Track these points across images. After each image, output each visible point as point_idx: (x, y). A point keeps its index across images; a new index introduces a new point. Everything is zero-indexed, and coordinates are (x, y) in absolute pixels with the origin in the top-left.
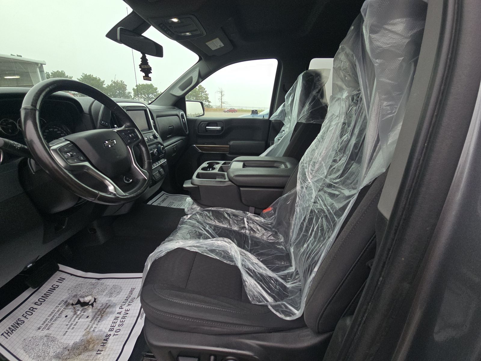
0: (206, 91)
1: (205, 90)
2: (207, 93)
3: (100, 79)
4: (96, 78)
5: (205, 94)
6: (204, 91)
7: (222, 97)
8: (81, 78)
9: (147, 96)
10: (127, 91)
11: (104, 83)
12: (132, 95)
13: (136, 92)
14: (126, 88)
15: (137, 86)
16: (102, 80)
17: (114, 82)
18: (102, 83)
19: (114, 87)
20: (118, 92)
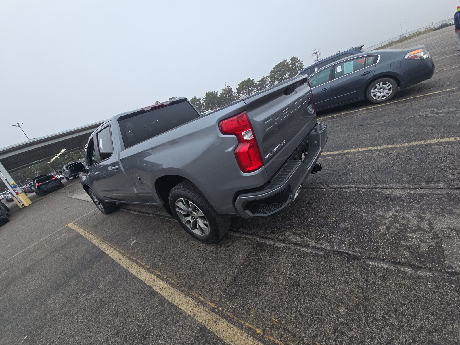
0: (300, 60)
1: (298, 59)
2: (300, 61)
3: (215, 92)
4: (212, 93)
5: (299, 63)
6: (297, 61)
7: (318, 57)
8: (205, 97)
9: (247, 90)
10: (233, 93)
11: (218, 94)
12: (237, 94)
13: (239, 90)
14: (232, 90)
15: (239, 85)
16: (216, 92)
17: (224, 90)
18: (217, 94)
19: (224, 93)
20: (227, 96)
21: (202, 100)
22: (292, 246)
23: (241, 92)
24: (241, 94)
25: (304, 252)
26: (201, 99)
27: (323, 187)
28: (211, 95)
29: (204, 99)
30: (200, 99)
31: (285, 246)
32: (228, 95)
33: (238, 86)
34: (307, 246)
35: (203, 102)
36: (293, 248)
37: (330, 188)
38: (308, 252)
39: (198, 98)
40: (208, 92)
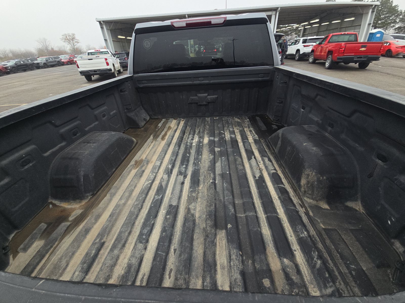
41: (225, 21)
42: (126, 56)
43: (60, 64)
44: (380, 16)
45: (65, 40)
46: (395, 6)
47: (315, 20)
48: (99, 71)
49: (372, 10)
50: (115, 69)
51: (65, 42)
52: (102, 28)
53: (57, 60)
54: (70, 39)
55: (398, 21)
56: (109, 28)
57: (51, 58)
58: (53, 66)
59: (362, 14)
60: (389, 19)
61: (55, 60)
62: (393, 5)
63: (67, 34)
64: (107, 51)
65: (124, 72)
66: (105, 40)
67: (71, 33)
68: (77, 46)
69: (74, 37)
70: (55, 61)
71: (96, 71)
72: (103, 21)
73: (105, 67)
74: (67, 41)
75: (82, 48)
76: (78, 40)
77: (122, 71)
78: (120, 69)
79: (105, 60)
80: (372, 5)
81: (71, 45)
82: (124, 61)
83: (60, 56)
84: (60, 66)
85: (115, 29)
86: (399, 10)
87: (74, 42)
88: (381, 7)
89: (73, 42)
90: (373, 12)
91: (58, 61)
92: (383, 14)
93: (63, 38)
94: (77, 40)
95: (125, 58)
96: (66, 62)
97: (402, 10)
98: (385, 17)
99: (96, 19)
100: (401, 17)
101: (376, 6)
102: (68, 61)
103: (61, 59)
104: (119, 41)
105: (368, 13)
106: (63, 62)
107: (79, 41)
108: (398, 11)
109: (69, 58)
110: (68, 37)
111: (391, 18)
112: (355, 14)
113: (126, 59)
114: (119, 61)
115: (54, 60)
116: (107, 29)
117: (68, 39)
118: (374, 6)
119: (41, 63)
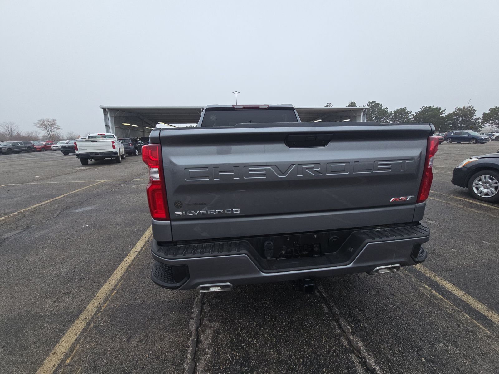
3: (440, 109)
4: (436, 109)
8: (419, 111)
10: (474, 118)
11: (444, 112)
12: (480, 121)
13: (486, 118)
14: (474, 113)
15: (492, 110)
16: (442, 109)
17: (459, 109)
18: (442, 112)
19: (457, 115)
20: (459, 120)
21: (413, 115)
22: (193, 340)
23: (489, 121)
24: (488, 124)
25: (183, 359)
26: (412, 113)
27: (345, 326)
28: (431, 111)
29: (415, 114)
30: (410, 113)
31: (192, 332)
32: (462, 118)
33: (489, 110)
34: (195, 359)
35: (412, 117)
36: (190, 342)
37: (347, 339)
38: (185, 365)
39: (408, 110)
40: (429, 107)
41: (268, 107)
42: (131, 141)
43: (32, 149)
44: (372, 118)
45: (41, 125)
46: (385, 109)
47: (318, 120)
48: (102, 154)
49: (363, 113)
50: (120, 153)
51: (39, 127)
52: (105, 115)
53: (28, 145)
54: (49, 125)
55: (389, 121)
56: (113, 115)
57: (20, 143)
58: (18, 152)
59: (356, 117)
60: (381, 120)
61: (25, 145)
62: (383, 108)
63: (45, 119)
64: (113, 136)
65: (126, 158)
66: (106, 126)
67: (51, 118)
68: (55, 132)
69: (55, 123)
70: (25, 147)
71: (98, 154)
72: (108, 109)
73: (111, 150)
74: (44, 126)
75: (62, 135)
76: (59, 126)
77: (125, 156)
78: (123, 154)
79: (112, 143)
80: (362, 109)
81: (47, 132)
82: (128, 146)
83: (32, 142)
84: (29, 152)
85: (119, 117)
86: (389, 111)
87: (53, 128)
88: (372, 111)
89: (51, 128)
90: (364, 114)
91: (29, 147)
92: (375, 117)
93: (38, 123)
94: (56, 125)
95: (129, 144)
96: (39, 148)
97: (391, 111)
98: (377, 119)
99: (101, 106)
100: (391, 117)
101: (366, 109)
102: (43, 148)
103: (34, 145)
104: (122, 128)
105: (360, 115)
106: (35, 148)
107: (59, 128)
108: (388, 113)
109: (46, 144)
110: (45, 123)
111: (382, 119)
112: (350, 116)
113: (131, 145)
114: (123, 146)
115: (23, 145)
116: (111, 116)
117: (45, 125)
118: (364, 110)
119: (5, 148)
